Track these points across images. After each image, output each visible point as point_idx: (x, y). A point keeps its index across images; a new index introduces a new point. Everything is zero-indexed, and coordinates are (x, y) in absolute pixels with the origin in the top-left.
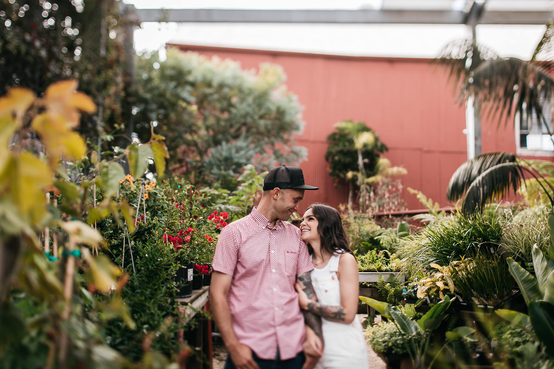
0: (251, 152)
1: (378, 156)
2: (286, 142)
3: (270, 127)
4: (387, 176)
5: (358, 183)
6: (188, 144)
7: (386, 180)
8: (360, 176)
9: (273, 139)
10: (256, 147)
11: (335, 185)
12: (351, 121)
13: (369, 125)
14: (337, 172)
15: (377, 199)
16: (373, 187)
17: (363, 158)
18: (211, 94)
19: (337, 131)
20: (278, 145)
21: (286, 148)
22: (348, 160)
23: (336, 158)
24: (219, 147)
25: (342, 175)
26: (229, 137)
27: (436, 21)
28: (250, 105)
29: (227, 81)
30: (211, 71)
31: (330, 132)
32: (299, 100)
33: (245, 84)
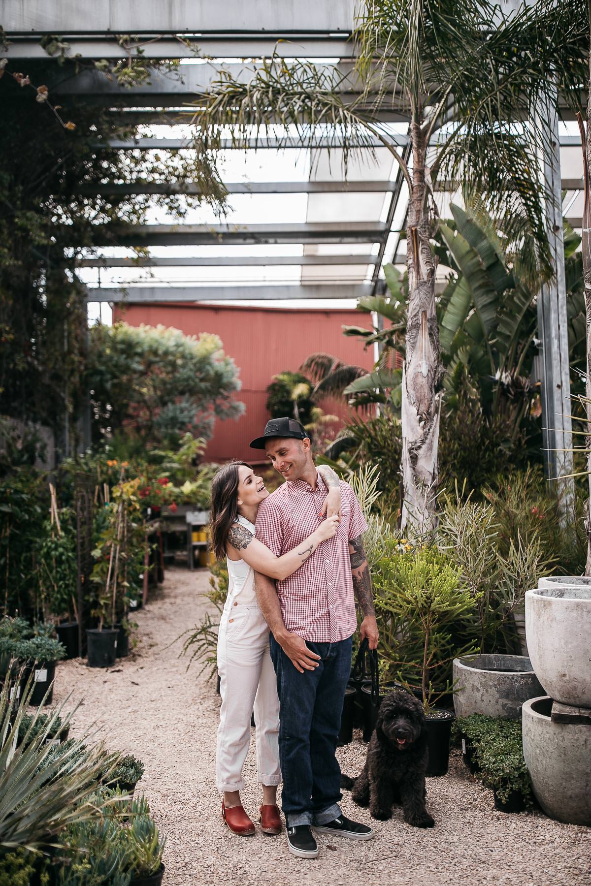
0: (193, 412)
1: (312, 406)
2: (226, 398)
3: (210, 388)
4: (321, 424)
7: (321, 428)
9: (214, 396)
10: (198, 406)
12: (288, 374)
17: (299, 408)
18: (157, 362)
19: (276, 381)
20: (219, 401)
21: (227, 404)
22: (286, 409)
23: (276, 408)
24: (165, 409)
26: (174, 397)
27: (349, 295)
28: (191, 370)
29: (172, 349)
30: (157, 341)
31: (270, 383)
32: (236, 363)
33: (187, 351)
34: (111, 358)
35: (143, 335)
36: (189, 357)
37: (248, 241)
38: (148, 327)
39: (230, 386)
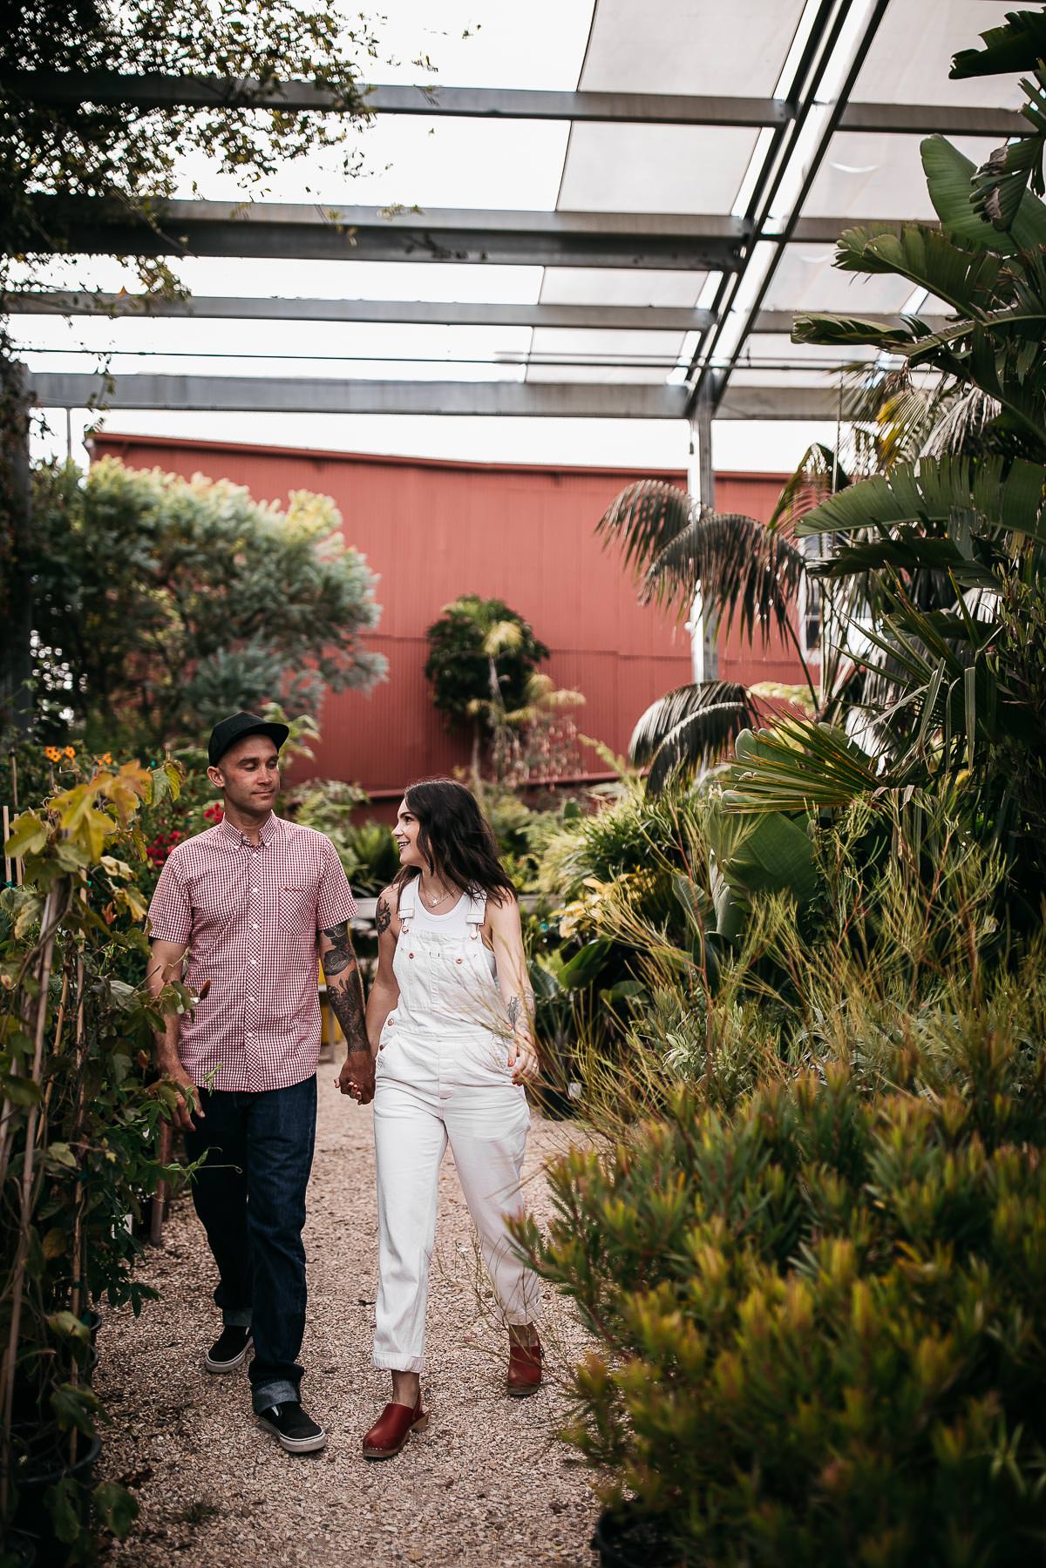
0: (276, 669)
1: (530, 669)
2: (344, 645)
3: (311, 617)
4: (546, 709)
5: (491, 721)
6: (147, 651)
7: (545, 717)
8: (494, 709)
9: (318, 639)
10: (283, 659)
11: (446, 725)
12: (475, 599)
13: (511, 606)
14: (449, 700)
15: (527, 755)
16: (521, 729)
17: (499, 675)
18: (190, 554)
19: (448, 617)
20: (329, 651)
21: (346, 657)
22: (470, 676)
23: (447, 673)
24: (211, 658)
25: (458, 707)
26: (229, 636)
27: (634, 410)
28: (269, 575)
29: (223, 526)
30: (190, 505)
31: (435, 620)
32: (369, 563)
33: (261, 533)
34: (81, 540)
35: (158, 490)
36: (265, 545)
37: (417, 254)
38: (170, 477)
39: (356, 615)
